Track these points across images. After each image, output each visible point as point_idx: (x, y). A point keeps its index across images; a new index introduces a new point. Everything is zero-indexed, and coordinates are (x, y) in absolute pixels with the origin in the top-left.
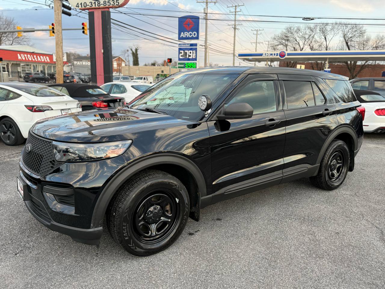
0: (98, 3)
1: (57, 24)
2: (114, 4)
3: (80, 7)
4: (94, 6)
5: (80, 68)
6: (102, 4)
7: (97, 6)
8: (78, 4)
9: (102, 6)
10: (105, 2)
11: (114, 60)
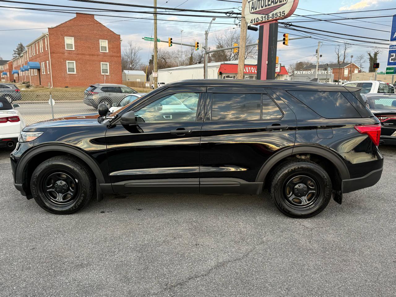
0: (267, 16)
1: (242, 40)
2: (281, 15)
3: (253, 23)
4: (264, 20)
5: (299, 77)
6: (270, 17)
7: (266, 20)
8: (252, 20)
9: (270, 19)
10: (273, 15)
11: (345, 67)
